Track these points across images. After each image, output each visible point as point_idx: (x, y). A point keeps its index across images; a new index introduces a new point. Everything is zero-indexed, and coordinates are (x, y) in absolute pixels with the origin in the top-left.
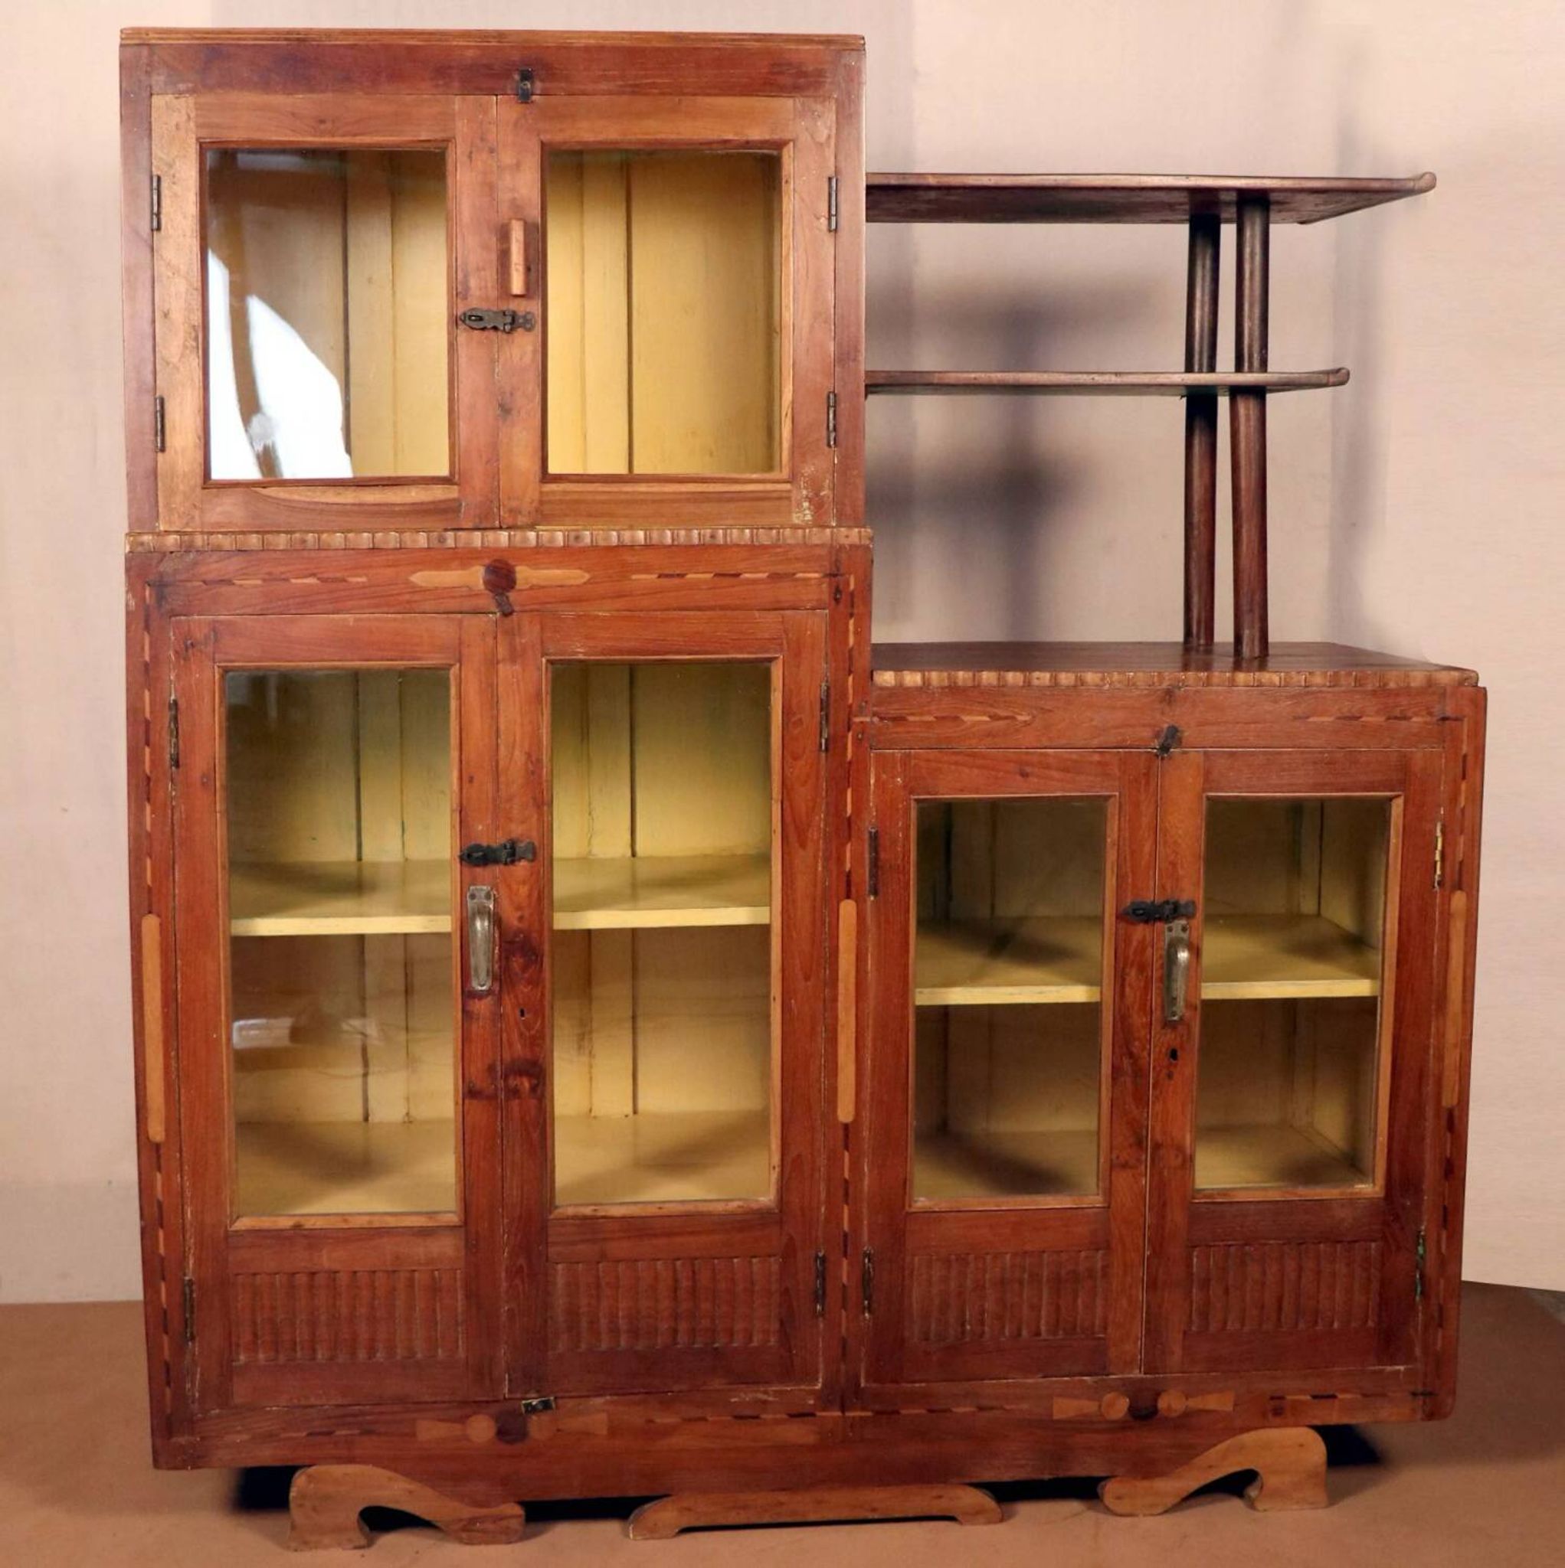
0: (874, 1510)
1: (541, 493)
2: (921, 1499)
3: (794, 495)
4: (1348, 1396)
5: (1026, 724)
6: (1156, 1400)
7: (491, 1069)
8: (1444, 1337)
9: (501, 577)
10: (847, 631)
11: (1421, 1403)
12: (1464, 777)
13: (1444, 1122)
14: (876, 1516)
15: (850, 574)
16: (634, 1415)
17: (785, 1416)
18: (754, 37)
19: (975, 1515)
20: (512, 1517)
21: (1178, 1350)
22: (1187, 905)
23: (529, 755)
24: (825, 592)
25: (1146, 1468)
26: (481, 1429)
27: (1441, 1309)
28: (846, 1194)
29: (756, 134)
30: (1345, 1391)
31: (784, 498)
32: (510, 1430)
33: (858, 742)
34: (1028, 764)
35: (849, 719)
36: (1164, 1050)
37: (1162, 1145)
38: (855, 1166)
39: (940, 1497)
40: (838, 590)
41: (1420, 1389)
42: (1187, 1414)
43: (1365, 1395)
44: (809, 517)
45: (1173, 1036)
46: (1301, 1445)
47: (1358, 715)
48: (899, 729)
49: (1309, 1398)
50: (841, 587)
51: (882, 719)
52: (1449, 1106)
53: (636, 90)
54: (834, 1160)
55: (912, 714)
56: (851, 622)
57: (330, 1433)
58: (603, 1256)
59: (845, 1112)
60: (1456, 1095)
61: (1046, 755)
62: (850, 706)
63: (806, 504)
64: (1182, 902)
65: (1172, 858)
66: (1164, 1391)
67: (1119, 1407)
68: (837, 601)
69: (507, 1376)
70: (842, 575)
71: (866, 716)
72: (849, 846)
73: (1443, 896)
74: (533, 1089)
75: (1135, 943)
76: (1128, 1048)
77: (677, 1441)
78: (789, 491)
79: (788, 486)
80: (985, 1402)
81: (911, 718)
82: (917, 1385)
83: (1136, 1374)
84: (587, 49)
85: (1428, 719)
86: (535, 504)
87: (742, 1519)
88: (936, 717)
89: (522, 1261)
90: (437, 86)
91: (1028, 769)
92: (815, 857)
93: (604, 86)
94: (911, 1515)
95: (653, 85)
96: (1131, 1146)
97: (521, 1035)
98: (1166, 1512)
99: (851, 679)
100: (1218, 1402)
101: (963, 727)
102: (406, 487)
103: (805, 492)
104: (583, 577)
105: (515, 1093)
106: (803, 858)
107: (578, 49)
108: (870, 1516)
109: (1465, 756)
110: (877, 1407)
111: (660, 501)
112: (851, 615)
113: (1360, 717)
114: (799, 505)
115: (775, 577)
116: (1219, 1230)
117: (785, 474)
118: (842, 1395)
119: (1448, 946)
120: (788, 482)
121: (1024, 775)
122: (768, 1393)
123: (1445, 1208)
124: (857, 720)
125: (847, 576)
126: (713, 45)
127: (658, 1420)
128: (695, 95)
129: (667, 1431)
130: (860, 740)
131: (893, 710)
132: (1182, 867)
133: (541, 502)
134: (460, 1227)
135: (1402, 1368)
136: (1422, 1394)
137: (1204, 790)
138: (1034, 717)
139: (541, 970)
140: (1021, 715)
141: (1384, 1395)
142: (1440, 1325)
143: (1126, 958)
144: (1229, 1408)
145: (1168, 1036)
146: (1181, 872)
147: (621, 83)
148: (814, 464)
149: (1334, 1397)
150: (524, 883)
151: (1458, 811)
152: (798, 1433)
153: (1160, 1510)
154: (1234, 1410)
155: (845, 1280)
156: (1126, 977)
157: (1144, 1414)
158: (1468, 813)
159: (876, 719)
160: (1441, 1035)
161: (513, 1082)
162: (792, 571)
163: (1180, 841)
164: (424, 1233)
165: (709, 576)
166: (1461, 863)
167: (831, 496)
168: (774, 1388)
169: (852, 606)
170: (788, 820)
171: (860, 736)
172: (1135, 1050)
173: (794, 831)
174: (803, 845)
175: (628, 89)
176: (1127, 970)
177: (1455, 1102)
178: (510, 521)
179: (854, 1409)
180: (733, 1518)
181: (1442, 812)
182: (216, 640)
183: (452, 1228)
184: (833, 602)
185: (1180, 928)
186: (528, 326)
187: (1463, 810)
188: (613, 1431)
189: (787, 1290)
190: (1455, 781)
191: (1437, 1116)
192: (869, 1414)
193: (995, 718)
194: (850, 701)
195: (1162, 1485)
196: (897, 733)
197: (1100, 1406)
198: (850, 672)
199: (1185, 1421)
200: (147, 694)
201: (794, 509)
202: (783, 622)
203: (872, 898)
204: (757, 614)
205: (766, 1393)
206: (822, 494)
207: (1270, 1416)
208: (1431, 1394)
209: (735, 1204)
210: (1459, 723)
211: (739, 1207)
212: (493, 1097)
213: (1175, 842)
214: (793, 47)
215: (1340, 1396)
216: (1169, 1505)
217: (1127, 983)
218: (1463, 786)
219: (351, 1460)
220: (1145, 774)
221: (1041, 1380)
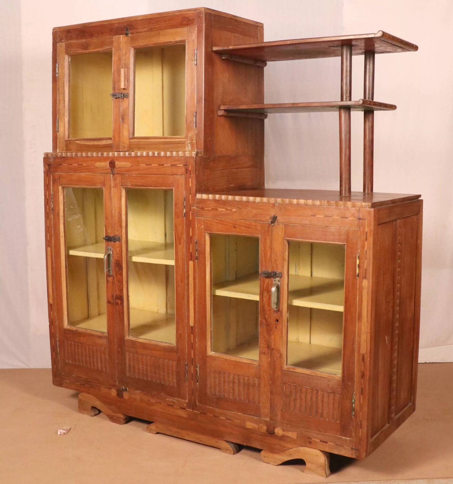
0: (201, 441)
1: (130, 142)
2: (213, 441)
3: (187, 142)
4: (331, 443)
5: (235, 212)
6: (274, 429)
7: (112, 296)
8: (362, 432)
9: (112, 164)
10: (189, 182)
11: (354, 452)
12: (366, 240)
13: (361, 358)
14: (202, 443)
15: (189, 165)
16: (146, 398)
17: (179, 408)
18: (179, 11)
19: (226, 450)
20: (121, 418)
21: (279, 415)
22: (279, 273)
23: (119, 213)
24: (183, 170)
25: (272, 450)
26: (114, 392)
27: (361, 421)
28: (192, 347)
29: (178, 39)
30: (330, 442)
31: (184, 143)
32: (120, 394)
33: (192, 214)
34: (236, 225)
35: (190, 208)
36: (274, 319)
37: (274, 349)
38: (194, 339)
39: (217, 442)
40: (187, 170)
41: (354, 447)
42: (283, 436)
43: (337, 445)
44: (190, 149)
45: (277, 315)
46: (317, 456)
47: (331, 216)
48: (203, 211)
49: (319, 441)
50: (188, 169)
51: (198, 208)
52: (363, 353)
53: (151, 30)
54: (189, 336)
55: (206, 207)
56: (190, 179)
57: (84, 385)
58: (137, 352)
59: (192, 323)
60: (365, 350)
61: (240, 222)
62: (191, 204)
63: (189, 145)
64: (278, 272)
65: (275, 257)
66: (277, 427)
67: (264, 428)
68: (187, 173)
69: (117, 380)
70: (188, 165)
71: (194, 207)
72: (191, 245)
73: (360, 280)
74: (121, 303)
75: (266, 284)
76: (264, 316)
77: (155, 407)
78: (185, 141)
79: (184, 140)
80: (228, 418)
81: (206, 208)
82: (211, 407)
83: (268, 419)
84: (141, 20)
85: (354, 219)
86: (128, 145)
87: (170, 434)
88: (212, 208)
89: (120, 350)
90: (110, 34)
91: (236, 226)
92: (183, 247)
93: (144, 30)
94: (210, 445)
95: (154, 28)
96: (266, 348)
97: (118, 288)
98: (277, 465)
99: (190, 195)
100: (292, 435)
101: (219, 212)
102: (102, 140)
103: (189, 141)
104: (129, 165)
105: (117, 304)
106: (180, 247)
107: (139, 20)
108: (200, 442)
109: (367, 233)
110: (201, 411)
111: (156, 144)
112: (190, 177)
113: (332, 216)
114: (188, 145)
115: (172, 165)
116: (291, 380)
117: (184, 136)
118: (192, 405)
119: (362, 297)
120: (184, 138)
121: (235, 228)
122: (175, 400)
123: (362, 388)
124: (192, 208)
125: (189, 166)
126: (168, 15)
127: (151, 400)
128: (164, 29)
129: (153, 405)
130: (193, 214)
131: (201, 206)
132: (278, 261)
133: (130, 144)
134: (107, 337)
135: (348, 439)
136: (355, 449)
137: (284, 237)
138: (237, 210)
139: (122, 271)
140: (233, 209)
141: (343, 446)
142: (361, 427)
143: (263, 288)
144: (295, 437)
145: (275, 315)
146: (278, 262)
147: (148, 28)
148: (191, 133)
149: (326, 442)
150: (118, 247)
151: (365, 252)
152: (182, 413)
153: (277, 464)
154: (297, 438)
155: (192, 372)
156: (264, 294)
157: (271, 433)
158: (368, 252)
159: (197, 208)
160: (360, 329)
161: (117, 301)
162: (176, 164)
163: (277, 253)
164: (100, 337)
165: (157, 165)
166: (366, 269)
167: (195, 142)
168: (177, 399)
169: (190, 174)
170: (176, 236)
171: (193, 213)
172: (266, 317)
173: (178, 239)
174: (180, 244)
175: (150, 30)
176: (264, 292)
177: (365, 352)
178: (123, 150)
179: (196, 410)
180: (168, 433)
181: (359, 251)
182: (59, 179)
183: (105, 337)
184: (186, 173)
185: (277, 280)
186: (127, 97)
187: (366, 251)
188: (141, 401)
189: (179, 372)
190: (363, 241)
191: (359, 356)
192: (199, 412)
193: (227, 210)
194: (191, 202)
195: (277, 456)
196: (202, 212)
197: (259, 427)
198: (190, 194)
199: (283, 438)
200: (47, 192)
201: (187, 146)
202: (174, 179)
203: (197, 261)
204: (168, 176)
205: (174, 399)
206: (193, 142)
207: (307, 443)
208: (357, 450)
209: (167, 344)
210: (364, 221)
211: (168, 345)
212: (113, 304)
213: (276, 253)
214: (187, 12)
215: (329, 443)
216: (279, 464)
217: (264, 296)
218: (366, 243)
219: (89, 393)
220: (268, 230)
221: (242, 415)
